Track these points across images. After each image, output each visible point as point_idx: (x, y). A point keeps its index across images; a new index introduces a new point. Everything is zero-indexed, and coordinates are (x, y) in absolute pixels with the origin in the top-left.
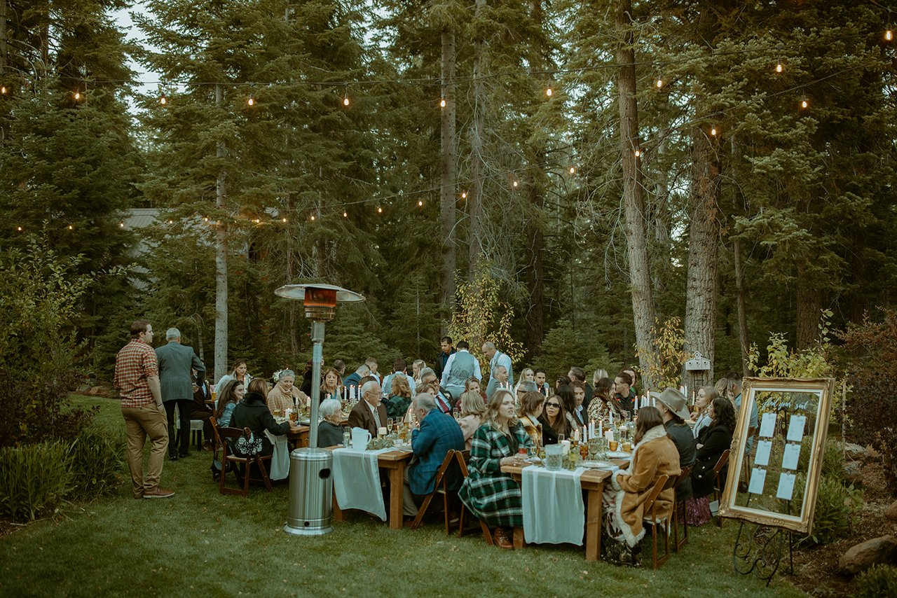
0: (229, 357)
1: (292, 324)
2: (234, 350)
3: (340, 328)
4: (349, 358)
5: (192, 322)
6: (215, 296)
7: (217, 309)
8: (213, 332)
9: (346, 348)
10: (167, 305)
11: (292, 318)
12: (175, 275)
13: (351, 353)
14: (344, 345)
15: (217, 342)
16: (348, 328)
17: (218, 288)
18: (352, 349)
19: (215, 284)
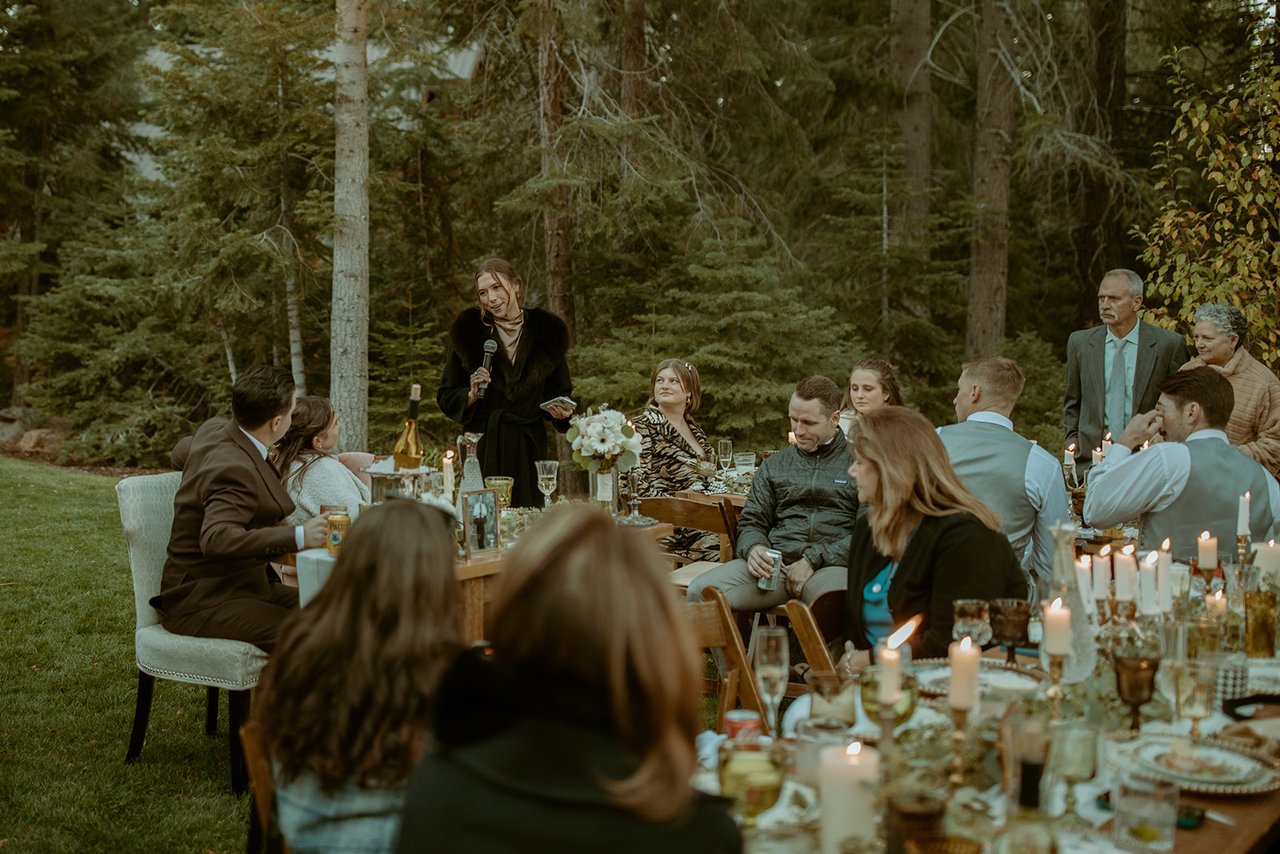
0: (373, 357)
1: (551, 263)
2: (388, 334)
3: (706, 274)
4: (737, 365)
5: (266, 247)
6: (330, 171)
7: (338, 209)
8: (327, 280)
9: (725, 333)
10: (192, 198)
11: (551, 245)
12: (219, 114)
13: (742, 348)
14: (723, 322)
15: (337, 307)
16: (732, 272)
17: (341, 143)
18: (745, 335)
19: (332, 133)
